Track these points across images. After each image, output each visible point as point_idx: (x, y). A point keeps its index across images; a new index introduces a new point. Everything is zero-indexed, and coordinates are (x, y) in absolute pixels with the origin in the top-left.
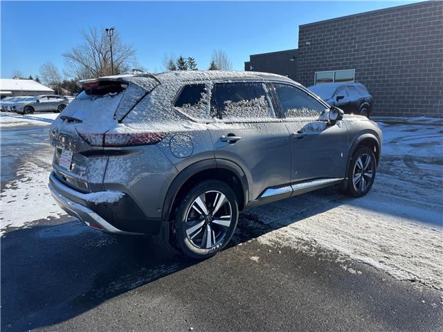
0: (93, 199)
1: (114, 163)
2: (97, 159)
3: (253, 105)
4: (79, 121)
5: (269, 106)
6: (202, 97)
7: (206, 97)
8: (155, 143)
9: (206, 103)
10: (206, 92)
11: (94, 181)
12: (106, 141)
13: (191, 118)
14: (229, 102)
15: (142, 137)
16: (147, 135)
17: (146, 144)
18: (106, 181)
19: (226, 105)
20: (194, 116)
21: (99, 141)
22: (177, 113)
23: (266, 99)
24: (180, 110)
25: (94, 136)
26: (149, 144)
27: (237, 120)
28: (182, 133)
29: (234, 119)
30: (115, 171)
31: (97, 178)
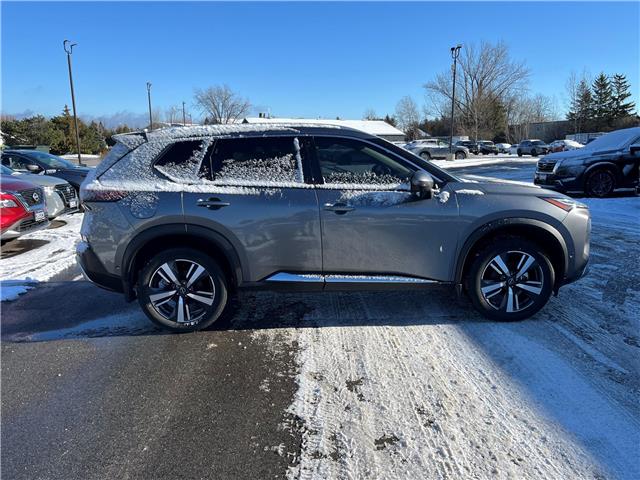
3: (269, 165)
5: (297, 167)
6: (193, 155)
7: (199, 156)
8: (116, 201)
9: (196, 162)
10: (200, 149)
13: (171, 177)
14: (230, 161)
15: (104, 194)
16: (109, 192)
17: (106, 201)
19: (226, 164)
20: (176, 176)
22: (156, 172)
23: (294, 158)
24: (159, 168)
26: (109, 201)
27: (236, 183)
28: (147, 193)
29: (232, 181)
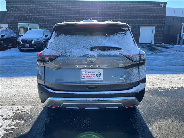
0: (136, 90)
1: (141, 69)
2: (133, 69)
4: (120, 49)
11: (134, 81)
12: (141, 58)
18: (140, 79)
21: (138, 58)
25: (135, 56)
30: (143, 73)
31: (135, 79)
